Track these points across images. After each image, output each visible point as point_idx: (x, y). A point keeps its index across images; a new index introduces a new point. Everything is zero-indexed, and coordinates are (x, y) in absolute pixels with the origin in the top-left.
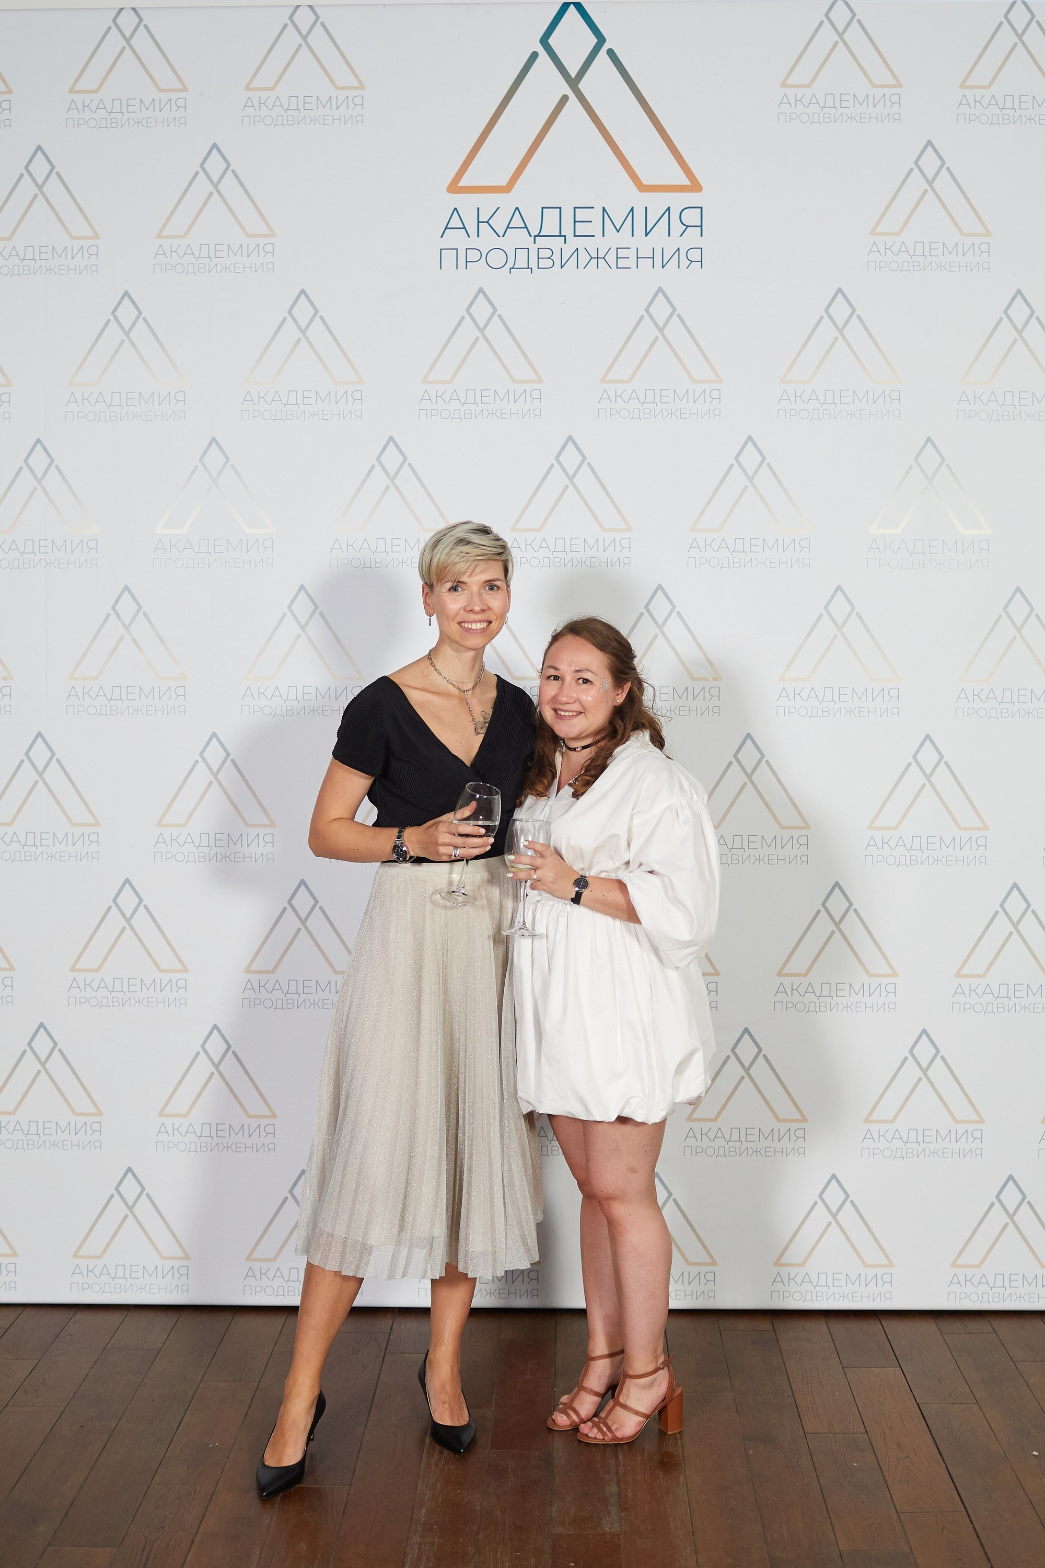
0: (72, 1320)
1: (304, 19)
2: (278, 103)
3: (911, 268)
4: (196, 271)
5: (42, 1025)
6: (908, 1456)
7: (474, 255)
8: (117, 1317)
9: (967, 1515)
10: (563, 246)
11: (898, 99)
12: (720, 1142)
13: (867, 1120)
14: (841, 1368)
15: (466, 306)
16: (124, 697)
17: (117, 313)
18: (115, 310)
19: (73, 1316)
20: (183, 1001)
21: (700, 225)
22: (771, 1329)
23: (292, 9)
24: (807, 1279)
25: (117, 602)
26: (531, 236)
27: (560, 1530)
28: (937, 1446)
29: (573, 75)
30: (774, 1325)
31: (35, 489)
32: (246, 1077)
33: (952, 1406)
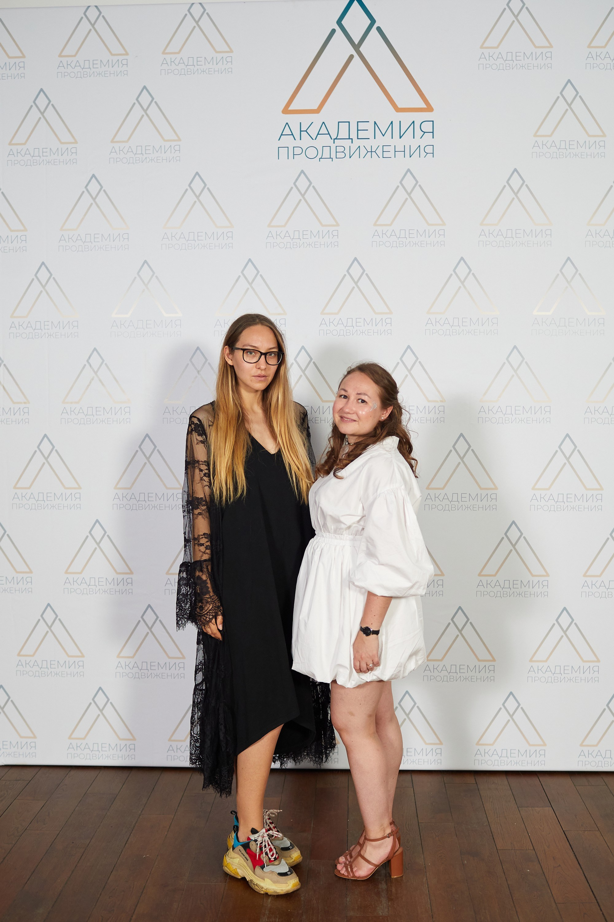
0: (68, 775)
1: (197, 11)
2: (181, 62)
3: (558, 156)
4: (134, 162)
5: (49, 605)
6: (560, 866)
7: (298, 151)
8: (93, 773)
9: (598, 905)
10: (351, 145)
11: (551, 55)
12: (444, 673)
13: (531, 661)
14: (517, 807)
15: (294, 181)
16: (94, 414)
17: (88, 187)
18: (87, 185)
19: (69, 772)
20: (130, 591)
21: (432, 131)
22: (475, 782)
23: (190, 5)
24: (495, 753)
25: (90, 358)
26: (332, 139)
27: (351, 913)
28: (577, 858)
29: (356, 43)
30: (476, 779)
31: (41, 292)
32: (167, 634)
33: (584, 832)
